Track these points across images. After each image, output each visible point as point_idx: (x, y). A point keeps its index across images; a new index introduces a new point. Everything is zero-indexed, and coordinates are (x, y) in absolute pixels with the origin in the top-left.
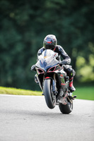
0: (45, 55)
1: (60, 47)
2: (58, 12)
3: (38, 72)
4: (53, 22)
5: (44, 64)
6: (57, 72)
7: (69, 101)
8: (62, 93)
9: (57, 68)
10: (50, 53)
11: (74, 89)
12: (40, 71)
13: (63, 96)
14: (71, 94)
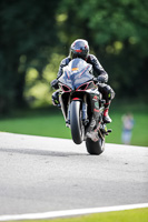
8: (94, 123)
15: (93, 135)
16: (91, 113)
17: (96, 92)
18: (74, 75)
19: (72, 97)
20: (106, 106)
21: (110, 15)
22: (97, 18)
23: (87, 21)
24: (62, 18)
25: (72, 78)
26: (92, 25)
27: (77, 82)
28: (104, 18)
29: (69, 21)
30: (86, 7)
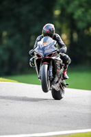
6: (54, 58)
8: (56, 79)
9: (54, 55)
11: (67, 77)
12: (38, 56)
13: (57, 82)
15: (56, 87)
16: (55, 73)
17: (59, 59)
18: (44, 47)
19: (43, 62)
20: (65, 68)
21: (87, 11)
22: (79, 13)
23: (72, 14)
24: (57, 12)
25: (43, 49)
26: (75, 17)
27: (46, 52)
28: (83, 12)
29: (62, 15)
30: (72, 6)
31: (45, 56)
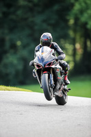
0: (42, 52)
1: (55, 44)
2: (31, 10)
3: (36, 67)
4: (26, 19)
5: (42, 60)
6: (53, 66)
7: (64, 93)
9: (53, 63)
10: (47, 49)
12: (38, 66)
13: (59, 89)
14: (66, 87)
31: (45, 65)
